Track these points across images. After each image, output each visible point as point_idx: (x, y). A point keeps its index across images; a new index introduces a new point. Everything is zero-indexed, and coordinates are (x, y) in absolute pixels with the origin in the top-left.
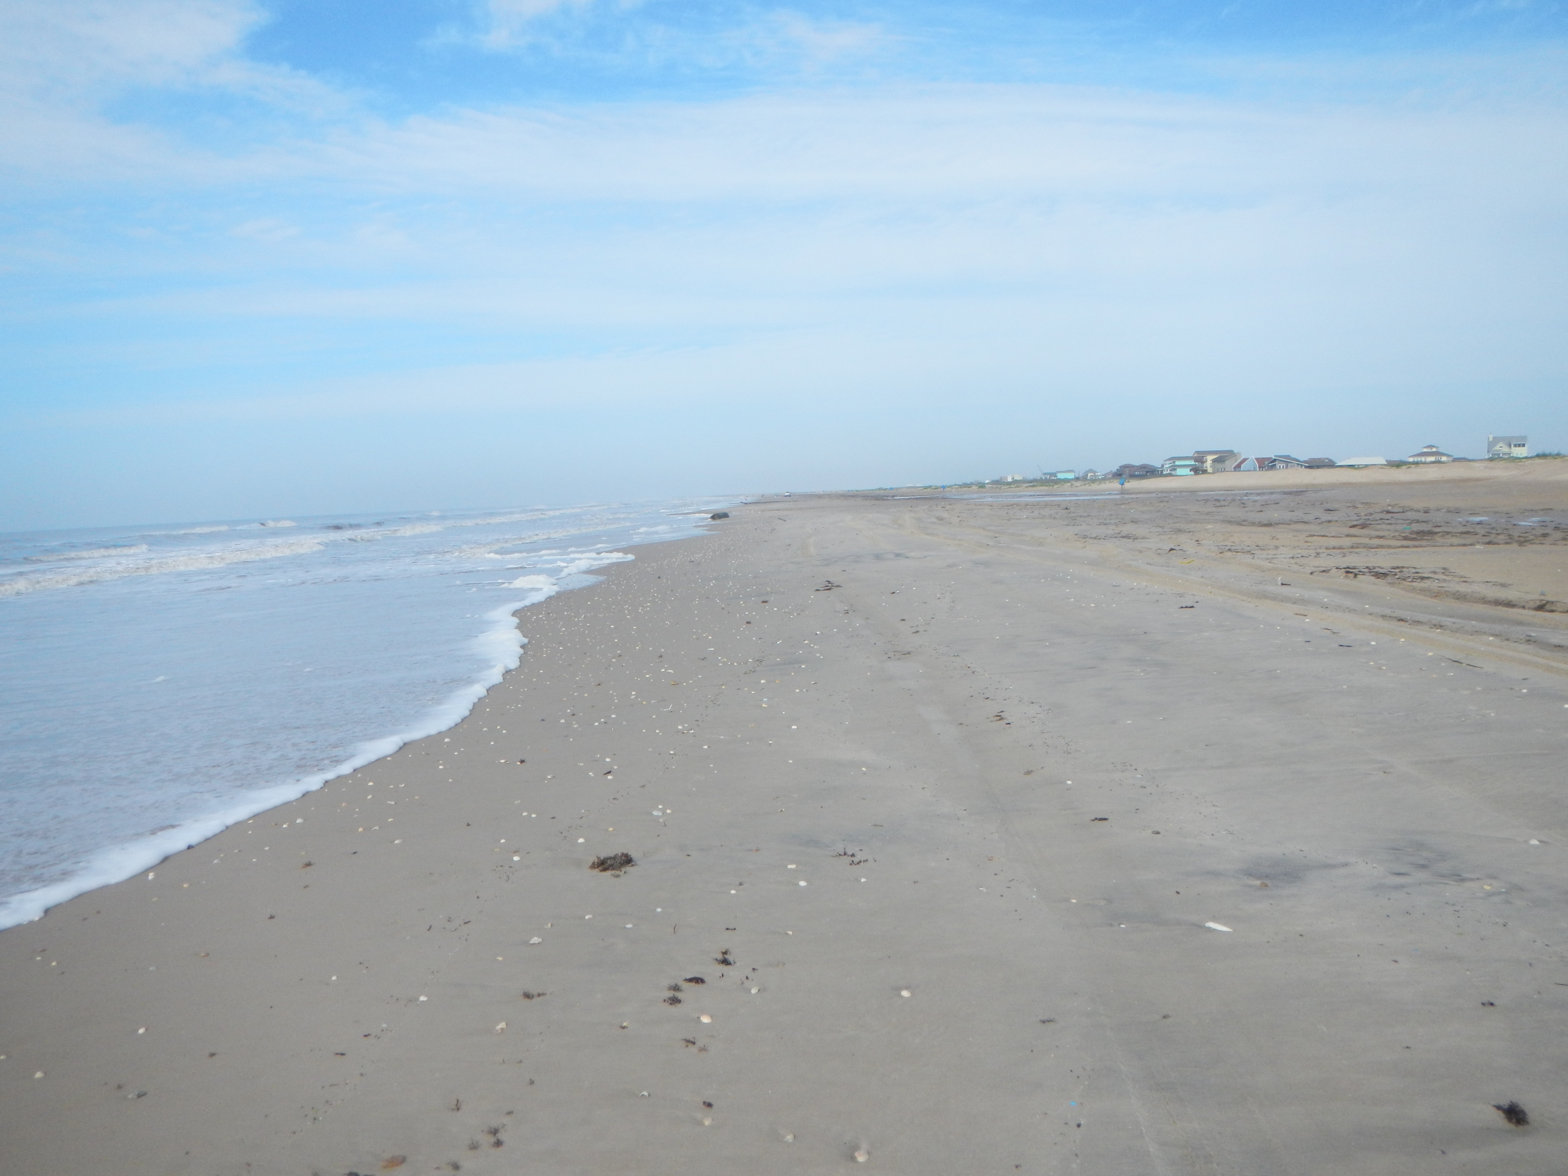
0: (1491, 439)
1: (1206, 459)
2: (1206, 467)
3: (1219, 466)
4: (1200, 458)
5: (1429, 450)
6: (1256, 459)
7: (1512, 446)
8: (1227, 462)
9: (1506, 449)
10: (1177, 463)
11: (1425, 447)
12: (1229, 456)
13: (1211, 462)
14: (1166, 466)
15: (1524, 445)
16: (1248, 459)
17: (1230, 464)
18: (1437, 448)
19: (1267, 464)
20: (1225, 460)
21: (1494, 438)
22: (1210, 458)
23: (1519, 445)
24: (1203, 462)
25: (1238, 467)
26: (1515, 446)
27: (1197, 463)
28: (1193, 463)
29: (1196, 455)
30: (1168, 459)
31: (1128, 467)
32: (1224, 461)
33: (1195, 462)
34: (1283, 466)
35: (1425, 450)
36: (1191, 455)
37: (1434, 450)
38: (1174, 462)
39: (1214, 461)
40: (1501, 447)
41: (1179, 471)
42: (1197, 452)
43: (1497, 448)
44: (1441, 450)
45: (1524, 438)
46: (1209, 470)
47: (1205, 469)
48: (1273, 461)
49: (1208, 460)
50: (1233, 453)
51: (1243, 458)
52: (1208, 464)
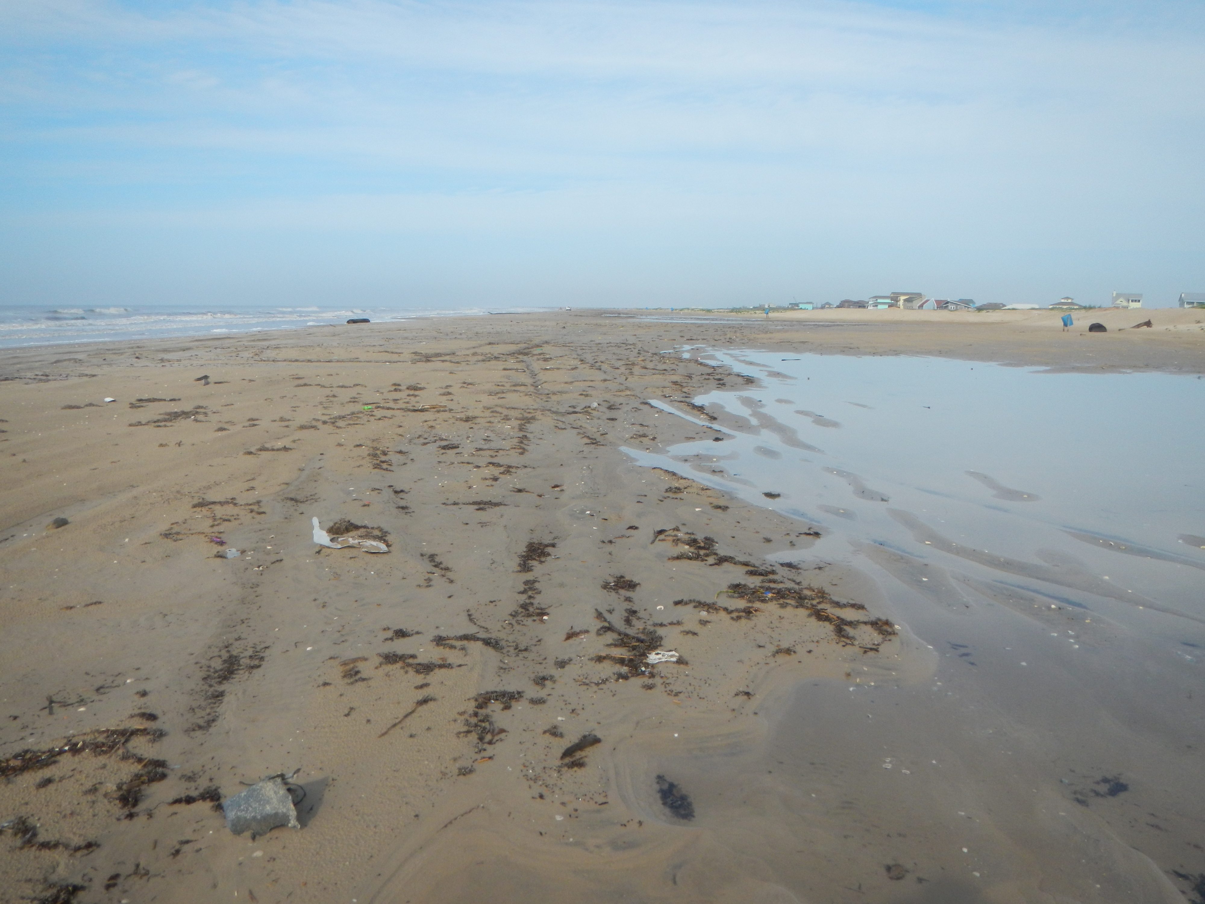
0: (1114, 295)
2: (899, 305)
3: (909, 304)
4: (895, 298)
5: (1066, 301)
6: (936, 301)
7: (1130, 301)
8: (914, 302)
9: (1125, 304)
10: (879, 301)
11: (1063, 299)
12: (916, 297)
13: (903, 301)
14: (870, 303)
15: (1139, 301)
16: (930, 300)
17: (917, 303)
18: (1072, 299)
19: (942, 305)
20: (913, 301)
21: (1117, 294)
22: (903, 298)
23: (1136, 301)
24: (897, 301)
25: (921, 306)
26: (1132, 301)
27: (893, 302)
28: (889, 301)
29: (892, 295)
30: (872, 298)
31: (847, 302)
33: (891, 300)
34: (954, 307)
35: (1063, 301)
36: (888, 295)
37: (1070, 301)
38: (877, 300)
39: (905, 300)
40: (1122, 301)
41: (880, 307)
42: (893, 293)
43: (1118, 302)
44: (1074, 301)
45: (1141, 295)
46: (902, 307)
47: (899, 306)
48: (947, 303)
49: (901, 300)
50: (919, 295)
51: (926, 299)
52: (901, 303)
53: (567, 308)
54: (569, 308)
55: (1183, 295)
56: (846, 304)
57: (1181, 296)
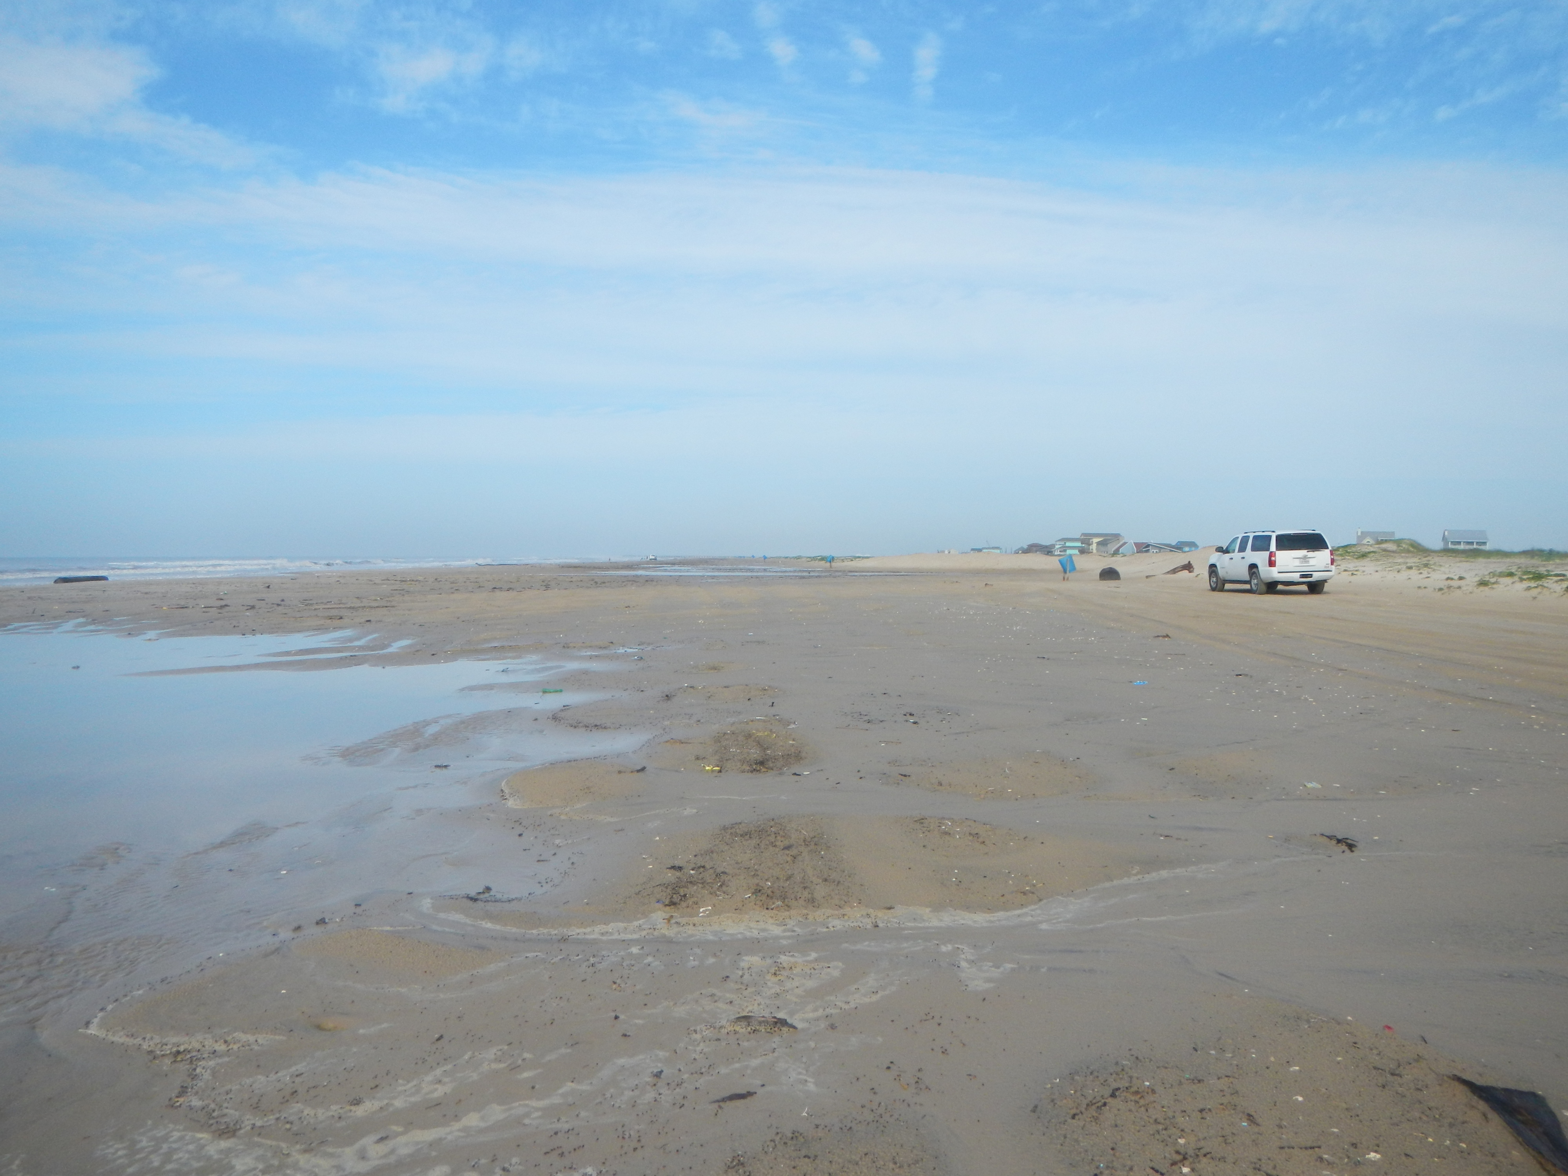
0: (1359, 534)
1: (1092, 542)
2: (1092, 549)
3: (1102, 548)
4: (1086, 539)
6: (1134, 543)
8: (1108, 545)
10: (1068, 544)
12: (1113, 539)
13: (1096, 545)
14: (1057, 547)
16: (1127, 543)
17: (1112, 548)
19: (1143, 548)
21: (1362, 532)
22: (1096, 540)
24: (1089, 545)
25: (1117, 551)
27: (1083, 545)
28: (1079, 544)
29: (1082, 537)
30: (1059, 540)
32: (1107, 544)
33: (1082, 544)
34: (1155, 552)
36: (1078, 537)
38: (1065, 543)
39: (1098, 543)
40: (1368, 542)
42: (1083, 534)
46: (1095, 551)
47: (1091, 551)
48: (1148, 546)
49: (1094, 542)
50: (1117, 536)
51: (1124, 541)
52: (1094, 547)
53: (651, 557)
54: (654, 557)
55: (1446, 533)
56: (1034, 549)
57: (1444, 534)
